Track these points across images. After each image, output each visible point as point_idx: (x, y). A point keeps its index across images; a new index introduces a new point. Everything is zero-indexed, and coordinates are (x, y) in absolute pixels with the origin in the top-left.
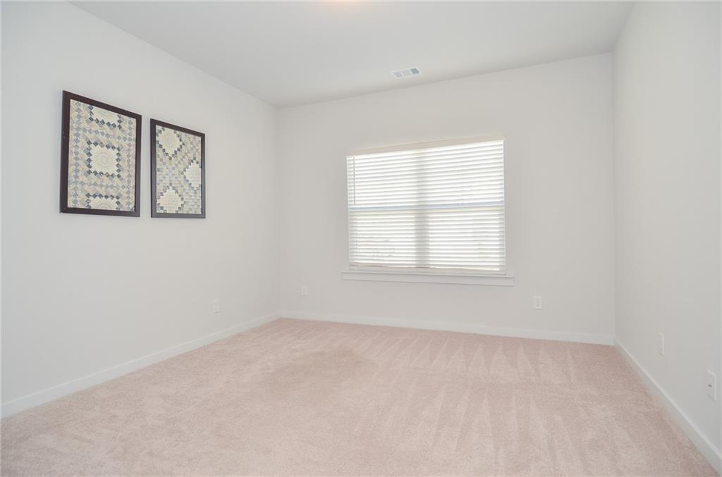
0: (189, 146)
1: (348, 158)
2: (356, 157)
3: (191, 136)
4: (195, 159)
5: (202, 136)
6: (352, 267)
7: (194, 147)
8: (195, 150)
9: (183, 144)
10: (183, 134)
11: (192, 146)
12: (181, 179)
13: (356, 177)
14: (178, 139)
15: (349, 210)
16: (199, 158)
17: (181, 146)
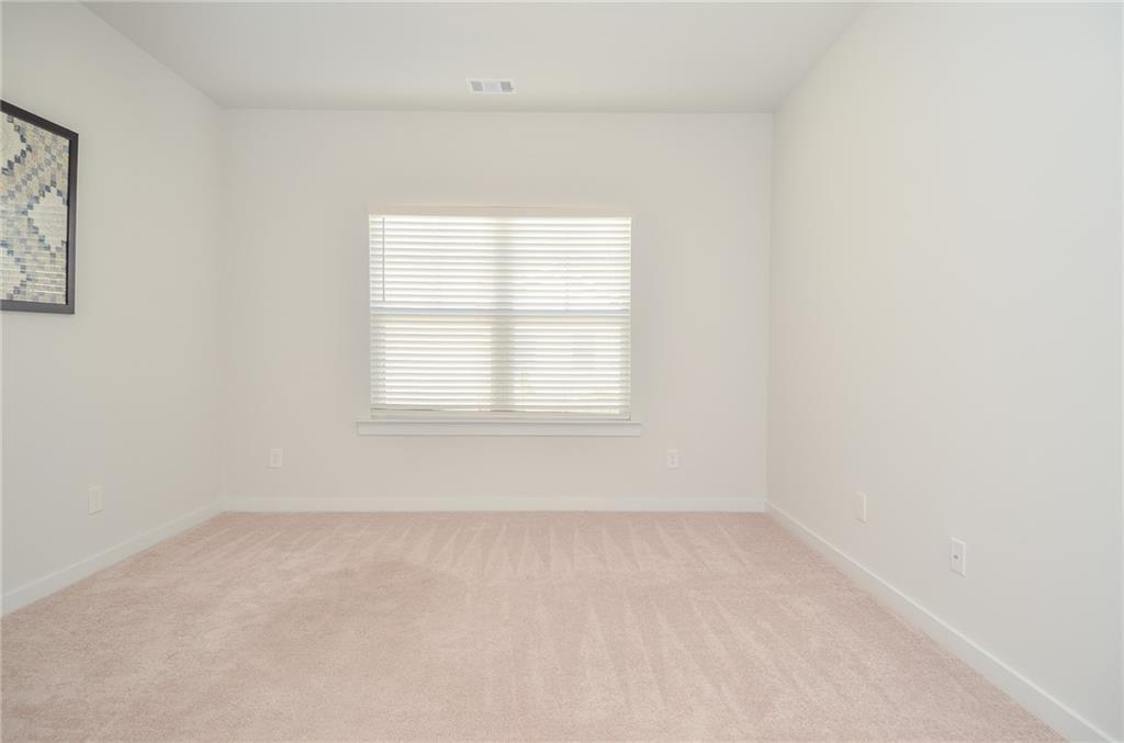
0: (42, 155)
1: (371, 219)
2: (388, 218)
3: (48, 135)
4: (54, 183)
5: (73, 138)
6: (376, 413)
7: (54, 158)
8: (54, 165)
9: (29, 149)
10: (29, 127)
11: (49, 157)
12: (22, 225)
13: (386, 253)
14: (17, 136)
15: (372, 312)
16: (63, 184)
17: (23, 153)
